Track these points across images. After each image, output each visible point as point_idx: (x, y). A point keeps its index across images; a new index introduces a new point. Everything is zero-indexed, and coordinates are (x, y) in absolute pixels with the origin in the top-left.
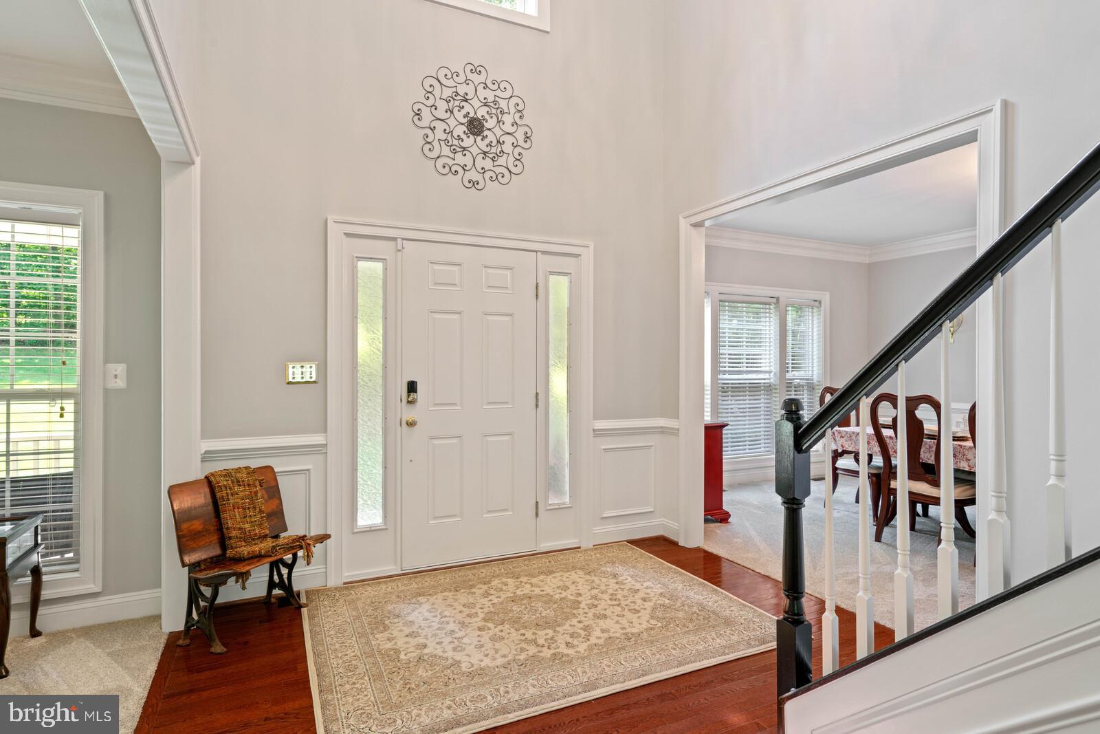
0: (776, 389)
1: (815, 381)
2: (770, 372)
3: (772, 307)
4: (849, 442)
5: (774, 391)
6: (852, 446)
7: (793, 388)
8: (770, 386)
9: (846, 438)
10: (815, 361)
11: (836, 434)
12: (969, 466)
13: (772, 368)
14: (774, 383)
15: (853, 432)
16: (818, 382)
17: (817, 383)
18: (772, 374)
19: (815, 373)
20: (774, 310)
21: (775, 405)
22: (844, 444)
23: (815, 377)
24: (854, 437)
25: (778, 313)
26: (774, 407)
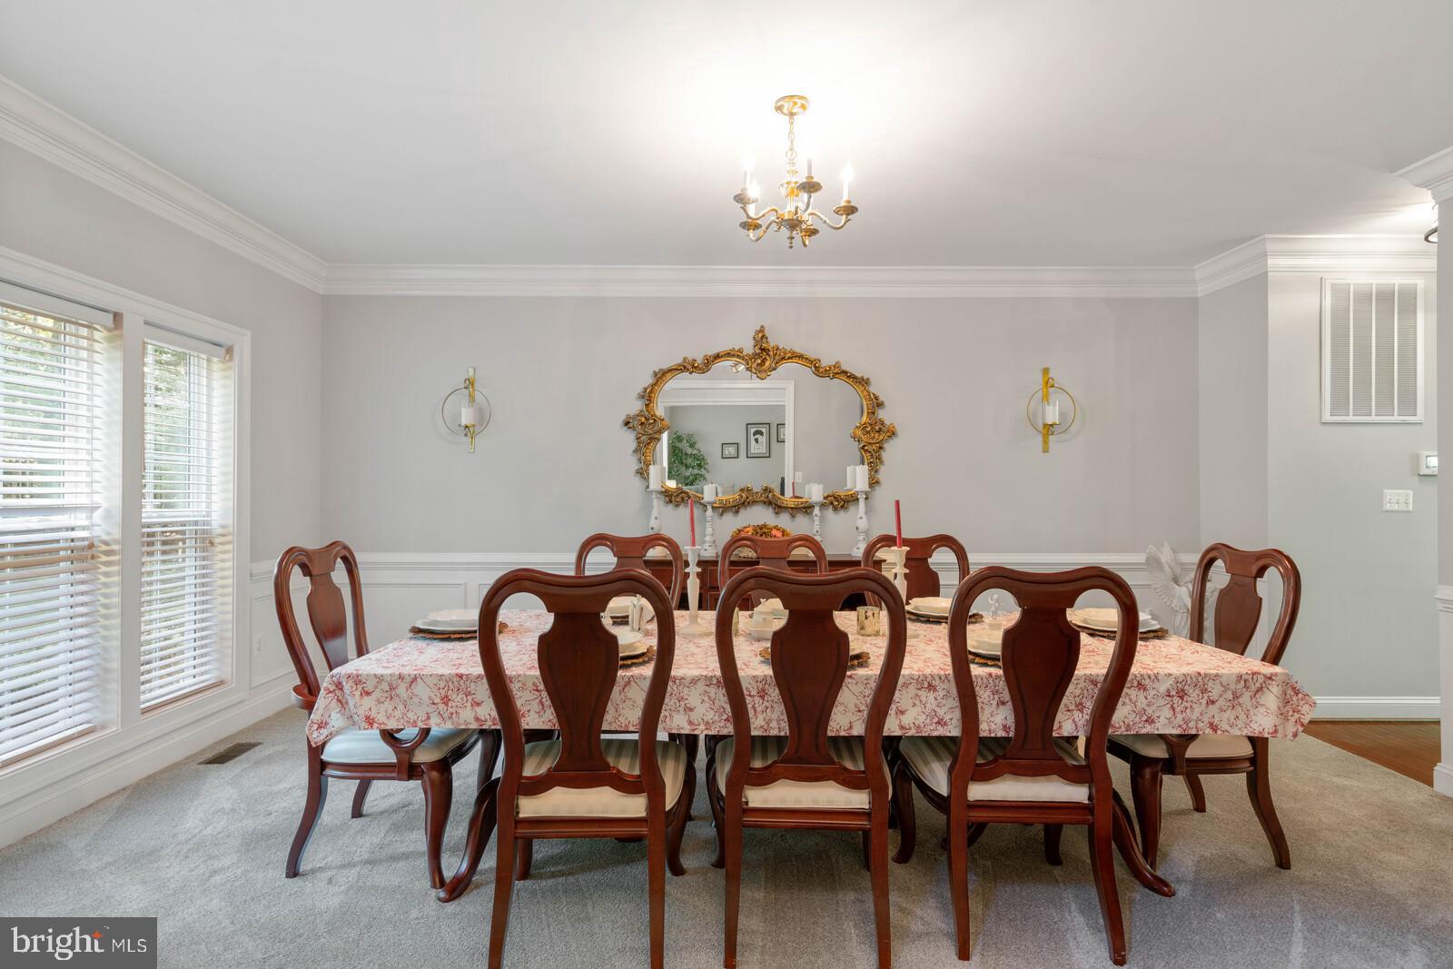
0: (108, 553)
1: (215, 525)
2: (93, 509)
3: (97, 335)
4: (388, 706)
5: (104, 558)
6: (398, 714)
7: (158, 547)
8: (91, 546)
9: (377, 694)
10: (215, 481)
11: (347, 687)
12: (690, 723)
13: (97, 499)
14: (105, 537)
15: (401, 677)
16: (224, 527)
17: (220, 531)
18: (97, 515)
19: (215, 507)
20: (105, 345)
21: (106, 596)
22: (373, 714)
23: (214, 517)
24: (402, 690)
25: (118, 354)
26: (103, 600)
